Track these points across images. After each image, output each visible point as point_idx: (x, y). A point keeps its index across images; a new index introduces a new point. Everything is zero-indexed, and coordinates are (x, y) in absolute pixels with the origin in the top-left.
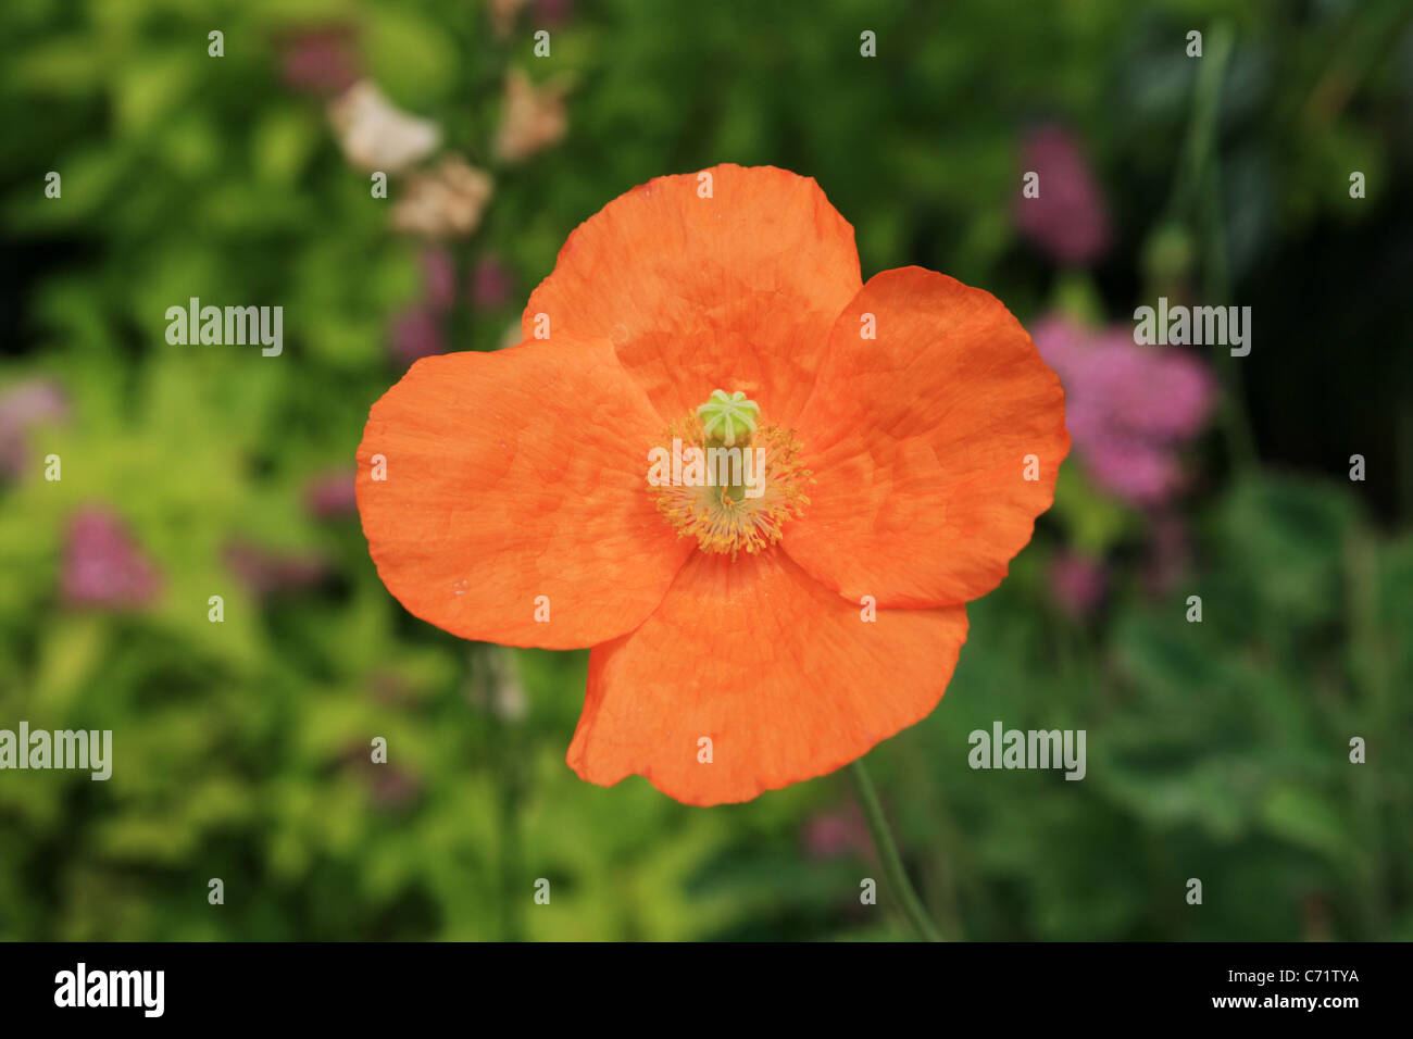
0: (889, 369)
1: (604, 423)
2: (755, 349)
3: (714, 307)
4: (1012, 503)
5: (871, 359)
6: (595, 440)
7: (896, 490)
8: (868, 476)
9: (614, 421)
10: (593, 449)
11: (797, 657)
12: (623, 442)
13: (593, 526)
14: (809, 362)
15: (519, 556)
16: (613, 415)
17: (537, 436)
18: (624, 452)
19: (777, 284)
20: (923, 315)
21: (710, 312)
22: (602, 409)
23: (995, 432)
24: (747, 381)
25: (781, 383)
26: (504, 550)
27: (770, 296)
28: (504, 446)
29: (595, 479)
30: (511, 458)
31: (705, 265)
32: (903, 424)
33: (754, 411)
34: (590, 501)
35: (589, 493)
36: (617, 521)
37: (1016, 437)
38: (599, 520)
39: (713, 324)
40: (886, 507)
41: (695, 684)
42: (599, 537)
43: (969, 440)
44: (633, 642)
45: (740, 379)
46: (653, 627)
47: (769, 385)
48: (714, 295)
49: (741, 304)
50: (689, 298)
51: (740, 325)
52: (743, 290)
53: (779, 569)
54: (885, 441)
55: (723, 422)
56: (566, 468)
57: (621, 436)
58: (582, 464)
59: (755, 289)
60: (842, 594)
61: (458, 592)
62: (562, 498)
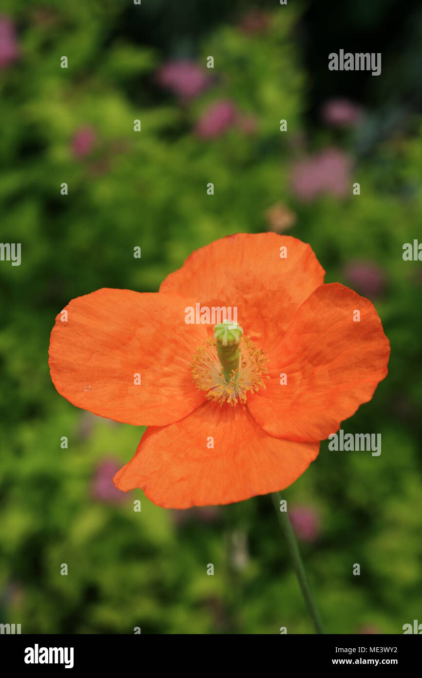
0: (317, 332)
1: (182, 335)
2: (263, 317)
3: (247, 294)
4: (352, 397)
5: (309, 327)
6: (176, 342)
7: (308, 390)
8: (298, 382)
9: (187, 335)
10: (173, 346)
11: (235, 454)
12: (189, 346)
13: (162, 380)
14: (285, 327)
15: (122, 382)
16: (187, 332)
17: (146, 332)
19: (279, 287)
20: (338, 309)
21: (245, 296)
22: (182, 328)
23: (357, 366)
24: (257, 332)
25: (271, 335)
26: (114, 378)
27: (274, 293)
28: (128, 332)
29: (171, 360)
30: (130, 339)
31: (247, 274)
32: (317, 359)
33: (241, 333)
34: (166, 369)
35: (166, 366)
36: (175, 381)
37: (365, 370)
38: (167, 379)
39: (246, 302)
40: (300, 395)
41: (183, 456)
42: (164, 385)
43: (345, 368)
44: (163, 432)
45: (254, 330)
46: (174, 428)
47: (266, 336)
48: (249, 288)
49: (260, 295)
50: (237, 288)
51: (259, 305)
52: (263, 288)
53: (245, 418)
54: (309, 366)
55: (223, 333)
56: (157, 351)
57: (189, 343)
58: (166, 352)
59: (268, 288)
60: (263, 428)
61: (85, 390)
62: (152, 364)
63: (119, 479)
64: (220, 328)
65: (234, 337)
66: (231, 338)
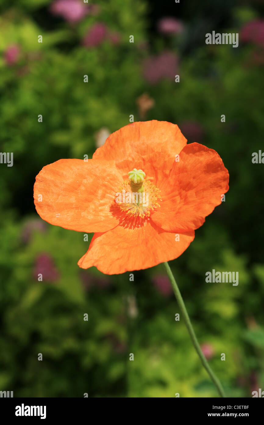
0: (186, 172)
1: (109, 182)
2: (154, 168)
3: (144, 155)
4: (210, 203)
5: (183, 170)
6: (105, 186)
7: (184, 205)
8: (178, 202)
9: (111, 181)
10: (104, 188)
11: (147, 243)
12: (113, 187)
13: (100, 208)
14: (167, 172)
15: (77, 211)
16: (111, 180)
17: (88, 181)
18: (113, 190)
19: (162, 150)
20: (197, 157)
21: (143, 157)
22: (108, 178)
23: (211, 187)
24: (151, 177)
25: (160, 177)
26: (72, 208)
27: (159, 153)
28: (78, 182)
29: (103, 196)
30: (79, 186)
31: (143, 144)
32: (188, 187)
33: (144, 175)
34: (102, 202)
35: (101, 200)
36: (107, 208)
37: (216, 189)
38: (103, 207)
39: (144, 160)
40: (180, 208)
41: (117, 247)
42: (101, 211)
43: (204, 190)
44: (103, 236)
45: (149, 176)
46: (110, 233)
47: (157, 178)
48: (145, 152)
49: (151, 155)
50: (138, 152)
51: (151, 161)
52: (153, 151)
53: (149, 224)
54: (184, 192)
55: (134, 176)
56: (95, 192)
57: (113, 186)
58: (100, 192)
59: (156, 151)
60: (162, 227)
61: (57, 216)
62: (93, 199)
63: (81, 263)
64: (132, 174)
65: (141, 178)
66: (139, 178)
